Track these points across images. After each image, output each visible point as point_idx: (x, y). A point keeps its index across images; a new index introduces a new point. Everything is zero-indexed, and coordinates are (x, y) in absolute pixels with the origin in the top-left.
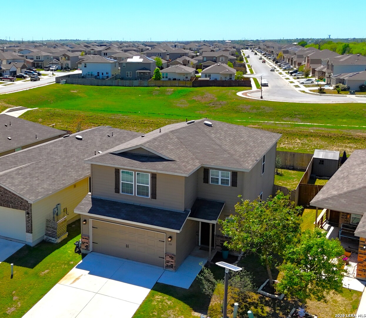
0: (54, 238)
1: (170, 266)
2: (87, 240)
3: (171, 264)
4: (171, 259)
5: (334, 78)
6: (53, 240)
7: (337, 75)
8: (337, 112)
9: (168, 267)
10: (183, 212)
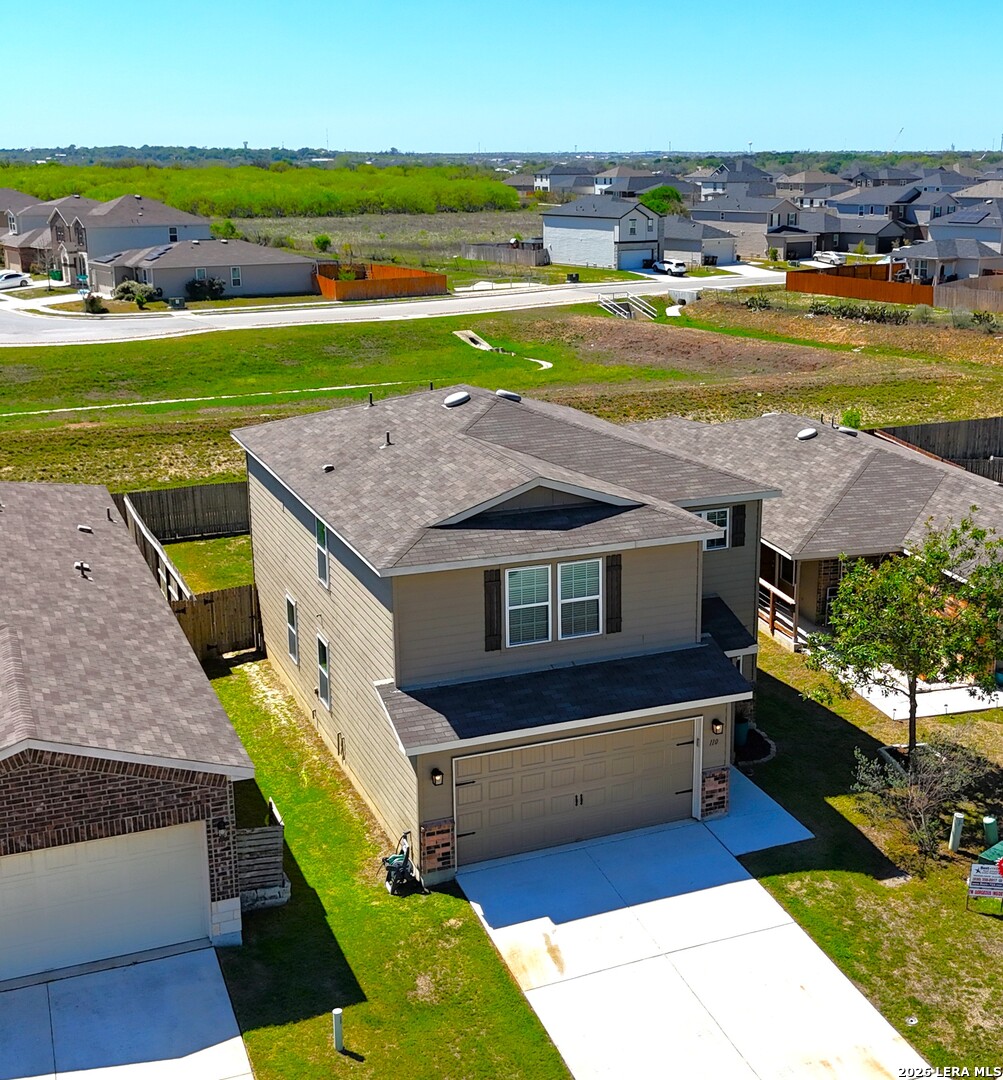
0: (272, 887)
1: (715, 803)
2: (446, 835)
3: (720, 798)
4: (719, 783)
5: (108, 265)
6: (271, 898)
7: (111, 257)
8: (214, 360)
9: (711, 809)
10: (698, 646)
